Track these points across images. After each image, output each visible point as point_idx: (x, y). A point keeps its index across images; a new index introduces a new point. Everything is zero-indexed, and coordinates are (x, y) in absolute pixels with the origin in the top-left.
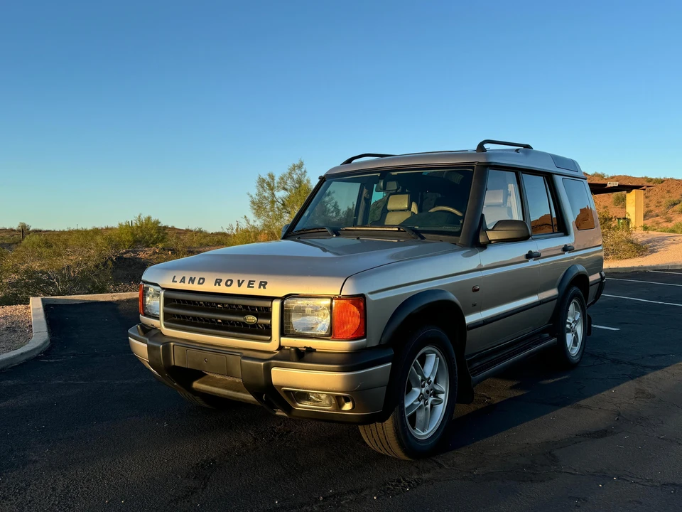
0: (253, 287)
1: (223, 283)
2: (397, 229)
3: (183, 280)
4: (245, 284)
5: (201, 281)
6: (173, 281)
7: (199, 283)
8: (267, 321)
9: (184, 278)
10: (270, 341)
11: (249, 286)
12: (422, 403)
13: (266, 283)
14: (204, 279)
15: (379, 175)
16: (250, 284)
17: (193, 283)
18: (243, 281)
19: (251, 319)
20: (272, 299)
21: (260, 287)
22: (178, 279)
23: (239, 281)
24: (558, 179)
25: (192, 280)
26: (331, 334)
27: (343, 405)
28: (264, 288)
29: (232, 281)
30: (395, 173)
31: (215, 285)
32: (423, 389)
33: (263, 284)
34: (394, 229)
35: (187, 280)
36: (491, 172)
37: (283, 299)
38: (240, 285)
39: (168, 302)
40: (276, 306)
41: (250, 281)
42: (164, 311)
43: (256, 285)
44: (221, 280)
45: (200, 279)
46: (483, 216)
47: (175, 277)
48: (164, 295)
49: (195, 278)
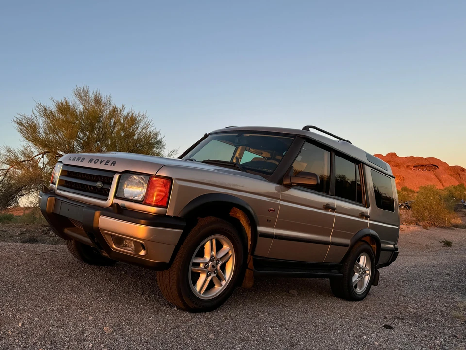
1: (93, 162)
6: (69, 160)
7: (81, 161)
9: (75, 158)
11: (105, 164)
13: (116, 162)
18: (104, 161)
20: (115, 172)
21: (111, 165)
24: (368, 170)
26: (144, 199)
27: (140, 251)
28: (113, 166)
31: (89, 162)
33: (114, 163)
37: (122, 173)
38: (101, 163)
40: (116, 177)
42: (59, 179)
47: (71, 157)
48: (62, 168)
49: (80, 158)
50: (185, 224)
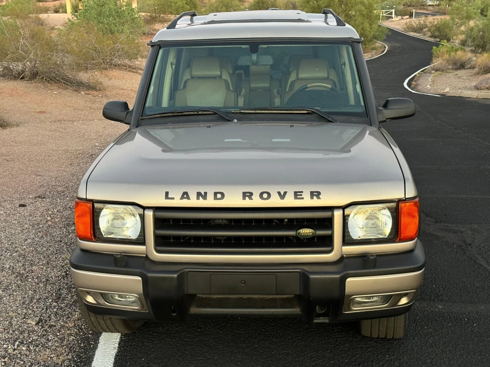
0: (303, 198)
3: (185, 195)
4: (290, 196)
5: (219, 196)
6: (167, 198)
7: (215, 198)
8: (329, 232)
10: (330, 251)
11: (296, 198)
13: (319, 193)
14: (222, 194)
16: (297, 195)
17: (205, 198)
18: (285, 193)
19: (306, 232)
21: (312, 197)
22: (176, 195)
23: (279, 193)
25: (202, 196)
27: (400, 300)
28: (319, 198)
29: (269, 194)
31: (244, 199)
33: (316, 194)
35: (193, 196)
37: (343, 208)
41: (295, 193)
43: (306, 195)
44: (251, 194)
45: (216, 194)
47: (167, 193)
48: (154, 215)
49: (206, 193)
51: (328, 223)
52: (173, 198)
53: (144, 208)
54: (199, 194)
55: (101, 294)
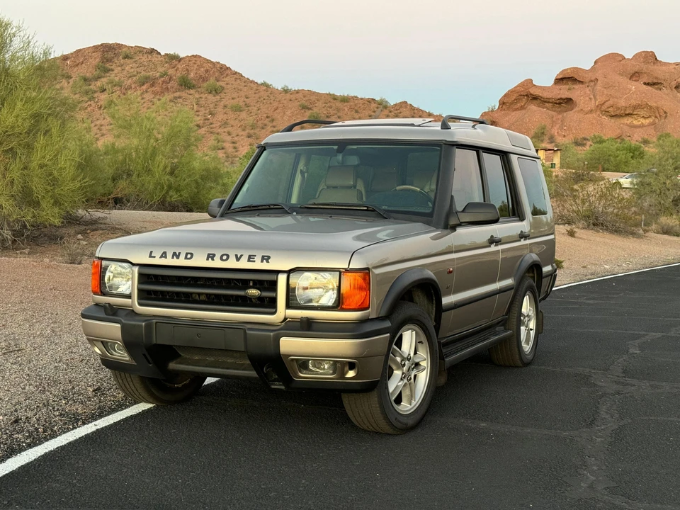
0: (254, 261)
1: (217, 258)
2: (365, 208)
3: (164, 255)
4: (244, 259)
5: (189, 256)
6: (150, 256)
7: (186, 258)
8: (271, 294)
9: (165, 253)
10: (274, 313)
11: (249, 261)
12: (405, 381)
13: (269, 257)
14: (192, 254)
15: (336, 147)
16: (251, 259)
17: (178, 257)
18: (241, 256)
19: (254, 292)
20: (278, 272)
21: (262, 261)
22: (157, 254)
23: (236, 256)
24: (514, 158)
25: (176, 255)
26: (339, 305)
27: (347, 372)
28: (268, 262)
29: (228, 256)
30: (355, 147)
31: (208, 259)
32: (405, 368)
33: (266, 259)
34: (362, 208)
35: (169, 255)
36: (458, 152)
37: (289, 272)
38: (238, 259)
39: (144, 278)
40: (282, 279)
41: (250, 256)
42: (139, 290)
43: (258, 259)
44: (214, 255)
45: (187, 254)
46: (452, 197)
47: (151, 252)
48: (139, 271)
49: (180, 253)
50: (387, 324)
51: (273, 285)
52: (154, 257)
53: (134, 265)
54: (174, 254)
55: (102, 342)
